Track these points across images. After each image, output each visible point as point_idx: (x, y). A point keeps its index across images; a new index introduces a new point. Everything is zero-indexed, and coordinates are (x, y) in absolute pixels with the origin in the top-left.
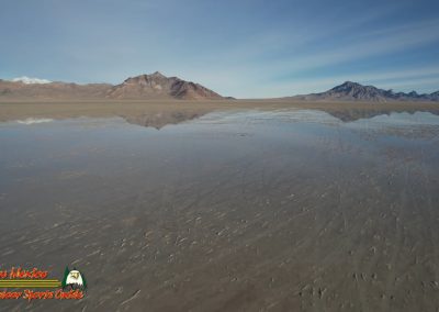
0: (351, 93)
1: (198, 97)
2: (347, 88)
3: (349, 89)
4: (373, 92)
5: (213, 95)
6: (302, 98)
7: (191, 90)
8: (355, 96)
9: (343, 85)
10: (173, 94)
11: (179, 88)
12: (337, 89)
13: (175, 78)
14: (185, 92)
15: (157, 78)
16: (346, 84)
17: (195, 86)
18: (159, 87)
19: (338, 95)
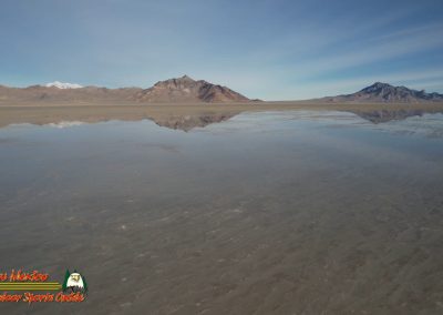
0: (382, 94)
1: (225, 100)
2: (376, 89)
3: (379, 90)
4: (404, 93)
5: (241, 98)
6: (330, 99)
7: (219, 93)
8: (385, 97)
9: (373, 86)
10: (201, 97)
11: (207, 91)
12: (366, 91)
13: (202, 81)
14: (212, 95)
15: (186, 82)
16: (376, 85)
17: (222, 89)
18: (187, 90)
19: (368, 96)
